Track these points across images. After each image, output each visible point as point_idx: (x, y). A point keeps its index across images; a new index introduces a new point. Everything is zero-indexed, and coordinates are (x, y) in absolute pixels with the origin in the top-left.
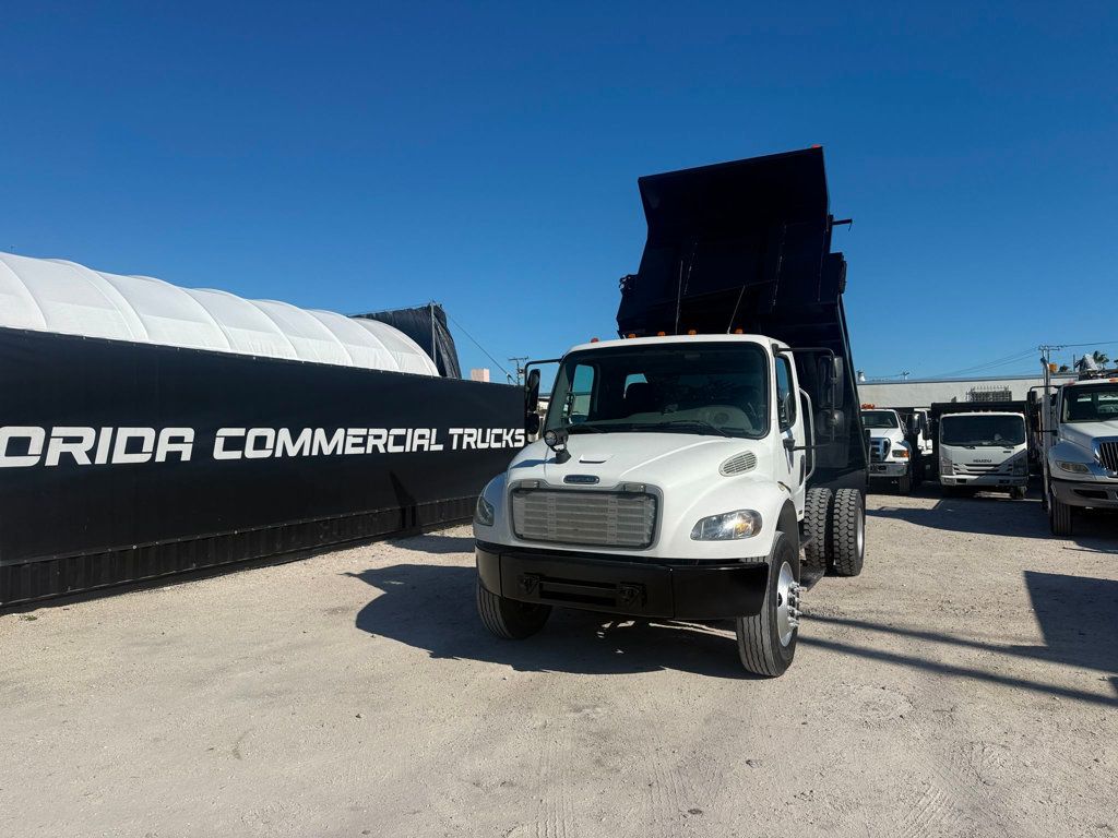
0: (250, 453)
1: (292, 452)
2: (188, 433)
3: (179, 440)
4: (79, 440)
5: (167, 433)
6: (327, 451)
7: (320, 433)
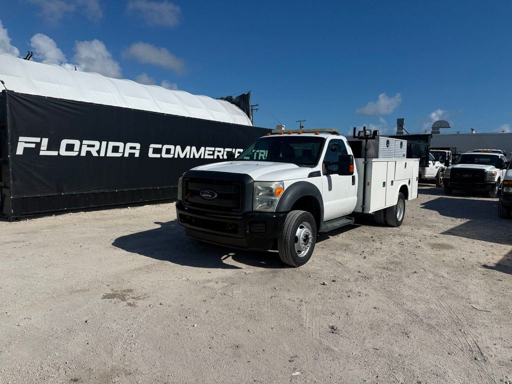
0: (164, 155)
1: (182, 156)
2: (138, 146)
3: (134, 148)
4: (93, 146)
5: (129, 145)
6: (197, 156)
7: (194, 148)
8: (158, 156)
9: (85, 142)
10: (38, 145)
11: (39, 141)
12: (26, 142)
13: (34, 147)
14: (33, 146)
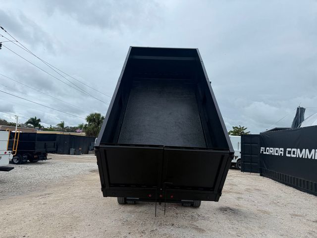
0: (293, 156)
1: (301, 157)
2: (283, 149)
3: (281, 151)
4: (272, 150)
5: (281, 149)
6: (310, 157)
7: (307, 150)
8: (289, 155)
9: (271, 148)
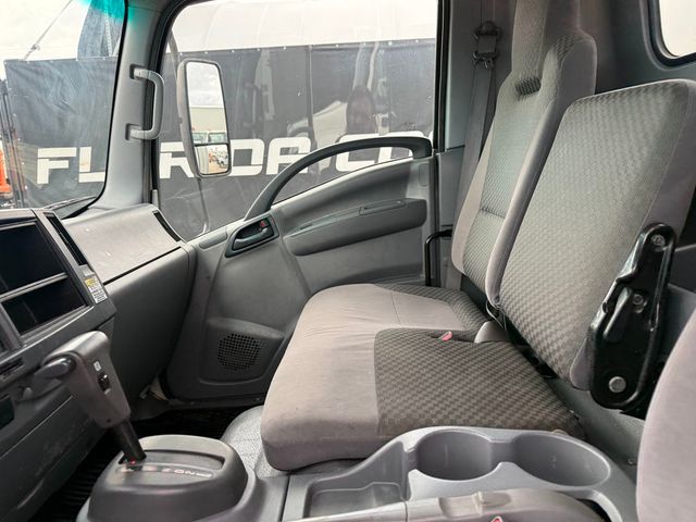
5: (277, 144)
10: (73, 161)
11: (75, 155)
12: (51, 159)
13: (67, 166)
14: (65, 165)
